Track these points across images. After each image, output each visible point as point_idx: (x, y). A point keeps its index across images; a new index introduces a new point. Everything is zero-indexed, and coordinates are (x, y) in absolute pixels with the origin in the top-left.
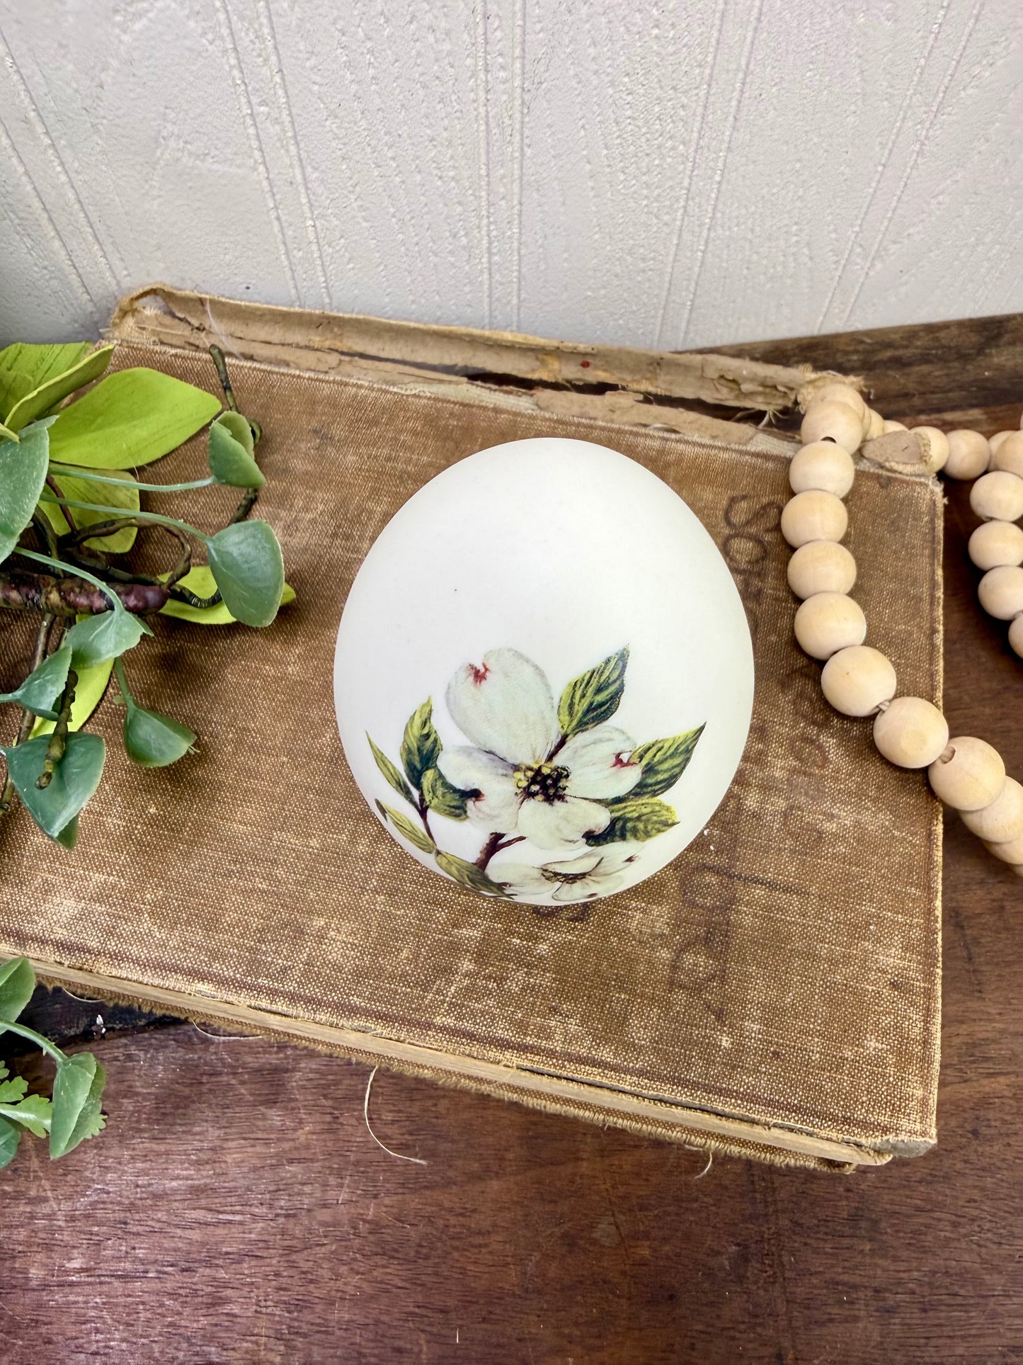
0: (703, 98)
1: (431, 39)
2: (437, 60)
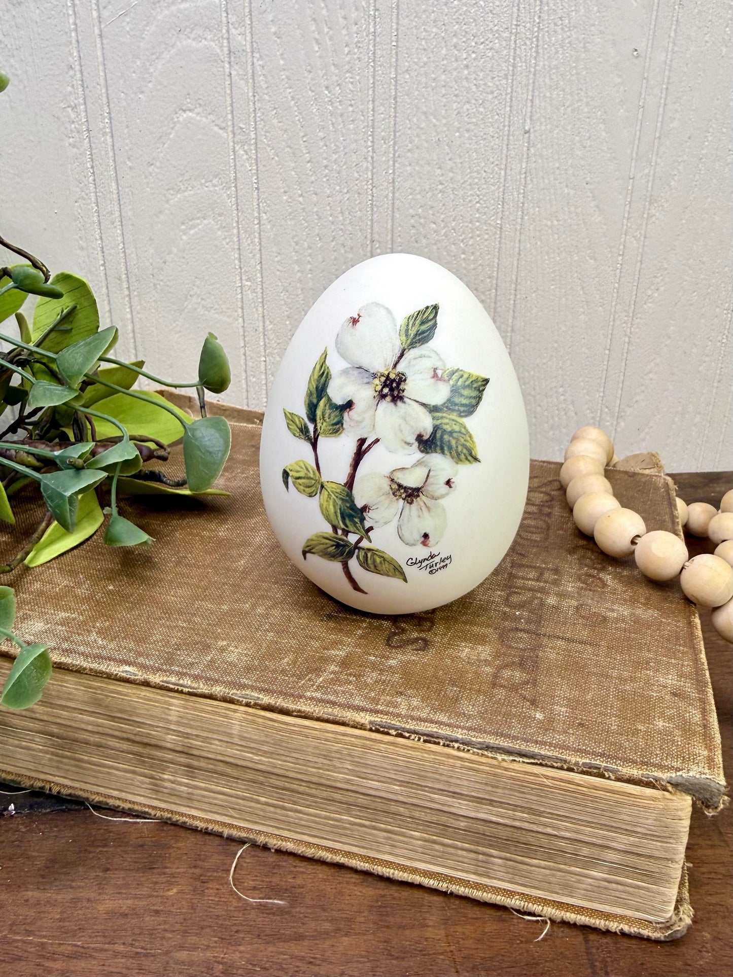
0: (493, 297)
1: (343, 251)
2: (345, 263)
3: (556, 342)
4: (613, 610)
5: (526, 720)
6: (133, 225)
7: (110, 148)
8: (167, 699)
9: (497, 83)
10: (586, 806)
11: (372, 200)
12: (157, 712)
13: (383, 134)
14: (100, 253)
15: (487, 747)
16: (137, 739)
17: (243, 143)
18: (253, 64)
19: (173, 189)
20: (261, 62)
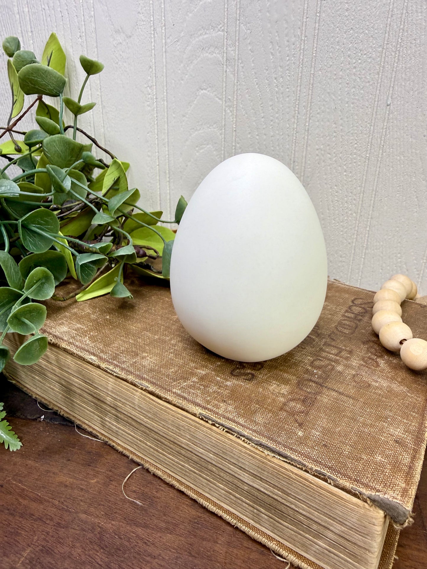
3: (398, 227)
4: (377, 382)
5: (290, 434)
6: (173, 146)
7: (165, 107)
8: (108, 377)
9: (372, 77)
10: (315, 498)
11: (295, 140)
12: (103, 383)
13: (304, 104)
14: (157, 159)
15: (260, 444)
16: (95, 396)
17: (230, 107)
18: (238, 66)
19: (193, 129)
20: (242, 65)
